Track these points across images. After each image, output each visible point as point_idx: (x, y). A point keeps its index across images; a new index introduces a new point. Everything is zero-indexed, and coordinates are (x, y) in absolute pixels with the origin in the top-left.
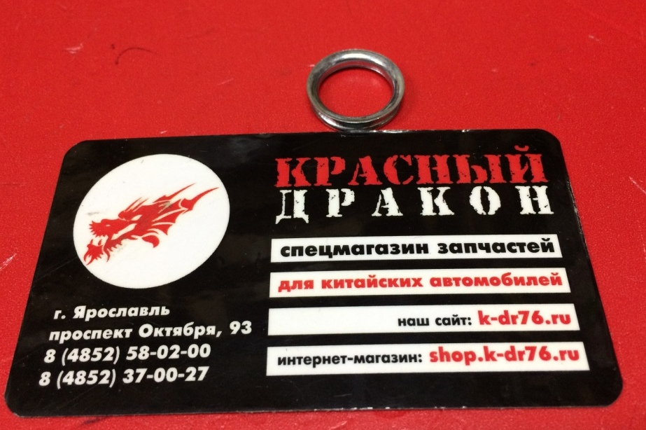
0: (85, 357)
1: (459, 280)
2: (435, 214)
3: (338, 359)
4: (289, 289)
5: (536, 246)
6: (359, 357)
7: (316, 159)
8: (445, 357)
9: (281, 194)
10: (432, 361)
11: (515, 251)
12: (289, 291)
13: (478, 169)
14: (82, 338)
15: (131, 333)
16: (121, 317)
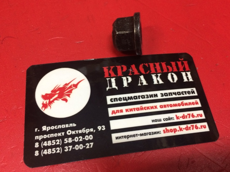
0: (49, 144)
1: (169, 105)
2: (158, 83)
3: (135, 135)
4: (115, 113)
5: (190, 92)
6: (142, 134)
7: (117, 66)
8: (168, 131)
9: (107, 80)
10: (164, 133)
11: (184, 94)
12: (115, 114)
13: (169, 67)
14: (47, 137)
15: (64, 134)
16: (59, 128)
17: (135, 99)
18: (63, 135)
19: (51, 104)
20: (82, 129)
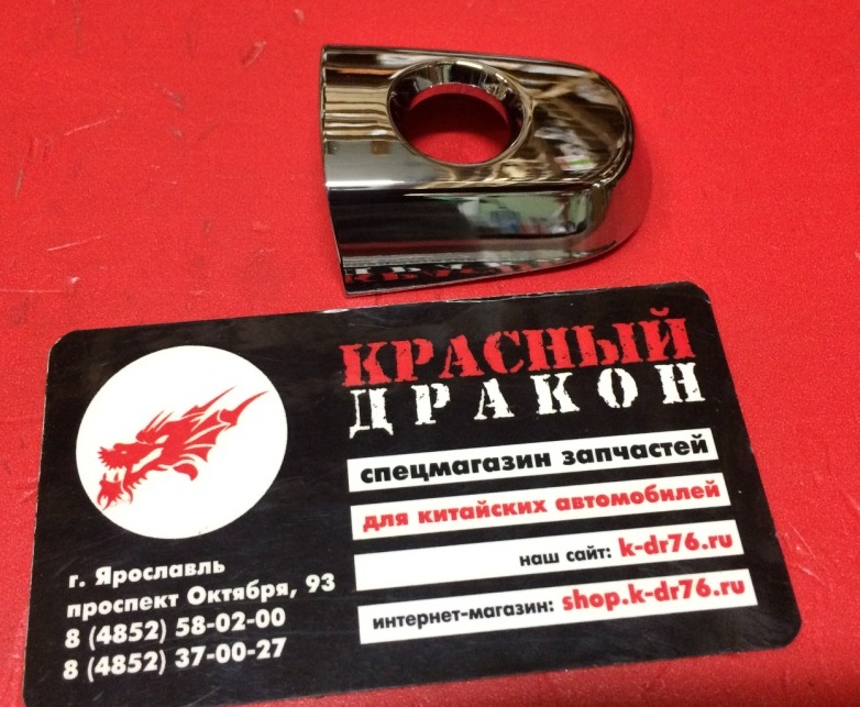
0: (120, 637)
1: (593, 499)
2: (554, 411)
3: (449, 615)
4: (377, 527)
5: (686, 446)
7: (393, 343)
9: (353, 395)
10: (566, 609)
11: (658, 455)
12: (377, 529)
13: (605, 344)
14: (112, 612)
15: (177, 600)
16: (160, 579)
17: (458, 472)
18: (173, 604)
19: (135, 485)
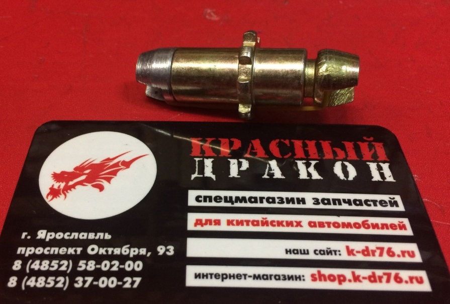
20: (121, 247)
